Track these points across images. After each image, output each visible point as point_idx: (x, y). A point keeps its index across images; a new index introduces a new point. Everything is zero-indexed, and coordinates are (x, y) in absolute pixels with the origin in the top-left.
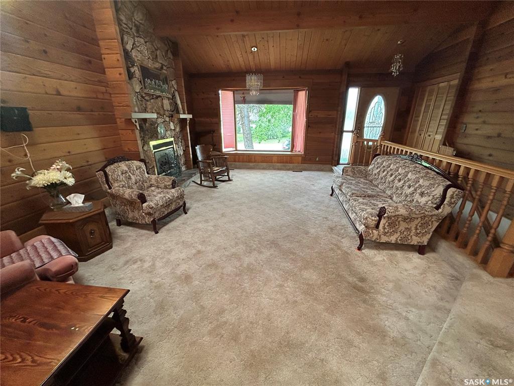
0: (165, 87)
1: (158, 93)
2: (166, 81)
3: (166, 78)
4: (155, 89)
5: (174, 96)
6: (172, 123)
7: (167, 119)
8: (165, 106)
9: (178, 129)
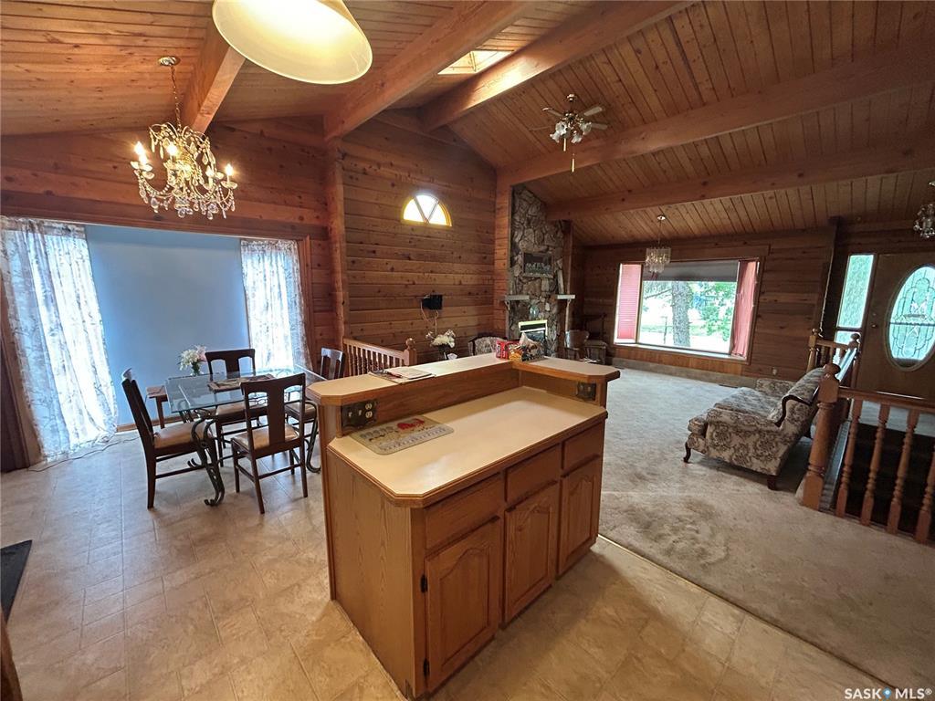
0: (548, 268)
1: (538, 275)
2: (549, 261)
3: (550, 259)
4: (534, 272)
5: (555, 276)
6: (547, 305)
7: (543, 300)
8: (543, 286)
9: (555, 311)
